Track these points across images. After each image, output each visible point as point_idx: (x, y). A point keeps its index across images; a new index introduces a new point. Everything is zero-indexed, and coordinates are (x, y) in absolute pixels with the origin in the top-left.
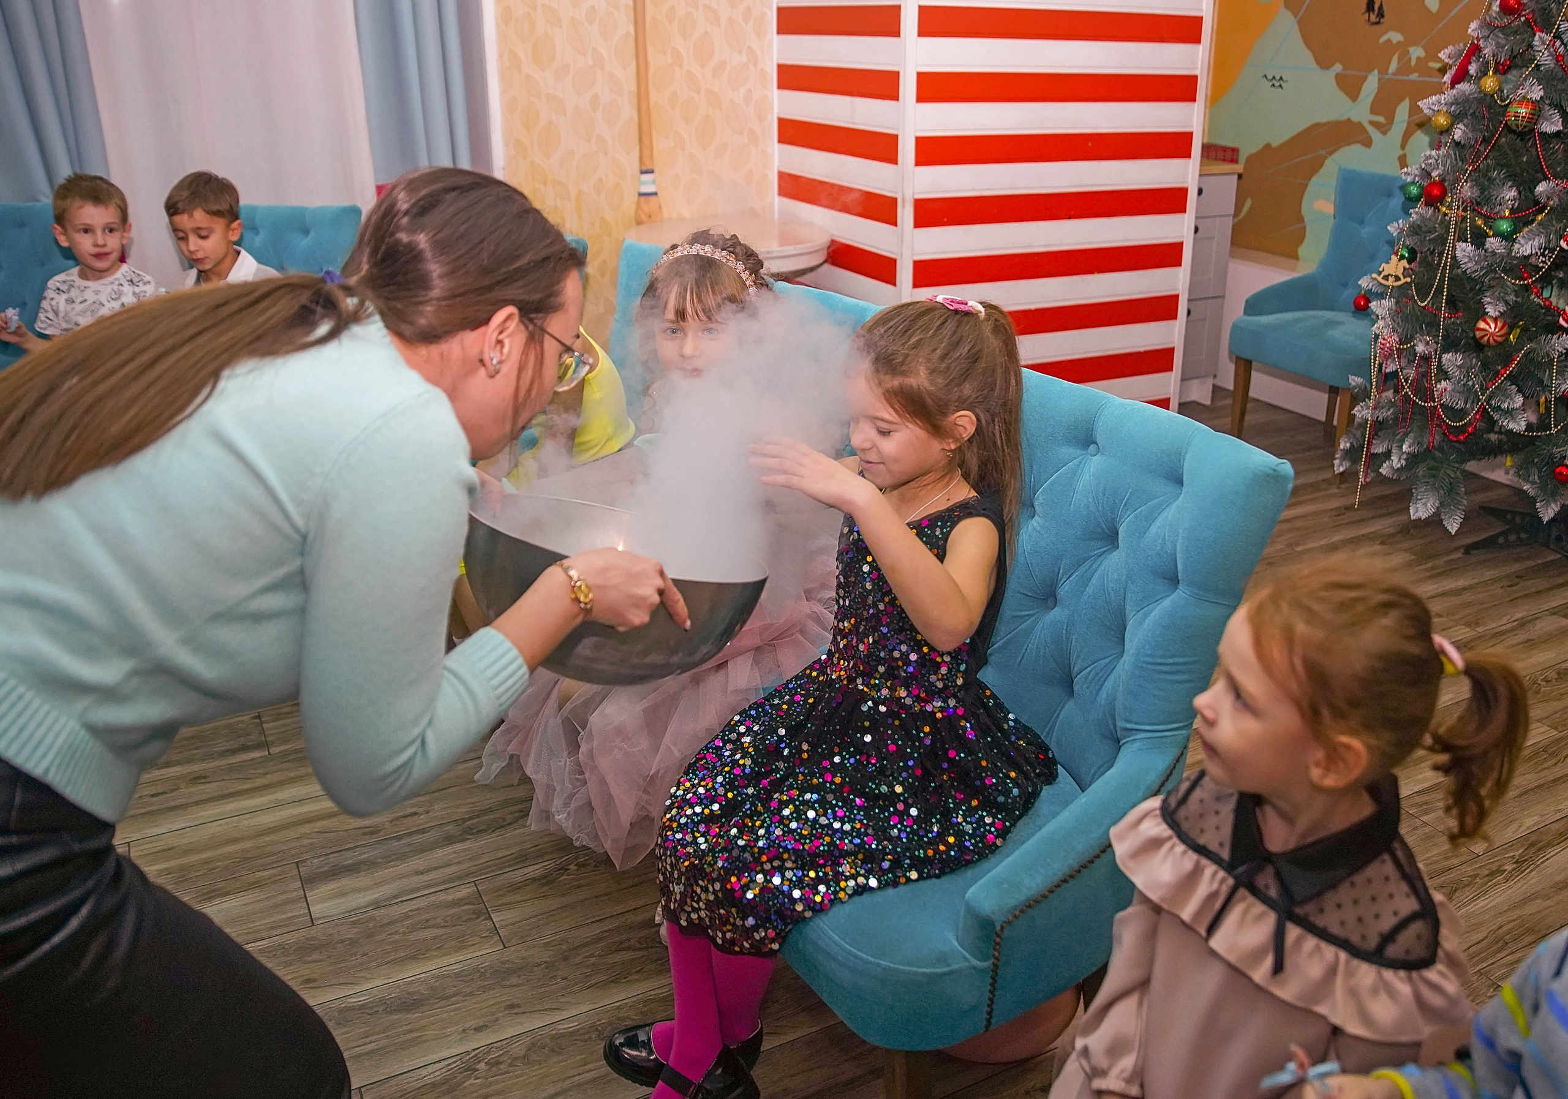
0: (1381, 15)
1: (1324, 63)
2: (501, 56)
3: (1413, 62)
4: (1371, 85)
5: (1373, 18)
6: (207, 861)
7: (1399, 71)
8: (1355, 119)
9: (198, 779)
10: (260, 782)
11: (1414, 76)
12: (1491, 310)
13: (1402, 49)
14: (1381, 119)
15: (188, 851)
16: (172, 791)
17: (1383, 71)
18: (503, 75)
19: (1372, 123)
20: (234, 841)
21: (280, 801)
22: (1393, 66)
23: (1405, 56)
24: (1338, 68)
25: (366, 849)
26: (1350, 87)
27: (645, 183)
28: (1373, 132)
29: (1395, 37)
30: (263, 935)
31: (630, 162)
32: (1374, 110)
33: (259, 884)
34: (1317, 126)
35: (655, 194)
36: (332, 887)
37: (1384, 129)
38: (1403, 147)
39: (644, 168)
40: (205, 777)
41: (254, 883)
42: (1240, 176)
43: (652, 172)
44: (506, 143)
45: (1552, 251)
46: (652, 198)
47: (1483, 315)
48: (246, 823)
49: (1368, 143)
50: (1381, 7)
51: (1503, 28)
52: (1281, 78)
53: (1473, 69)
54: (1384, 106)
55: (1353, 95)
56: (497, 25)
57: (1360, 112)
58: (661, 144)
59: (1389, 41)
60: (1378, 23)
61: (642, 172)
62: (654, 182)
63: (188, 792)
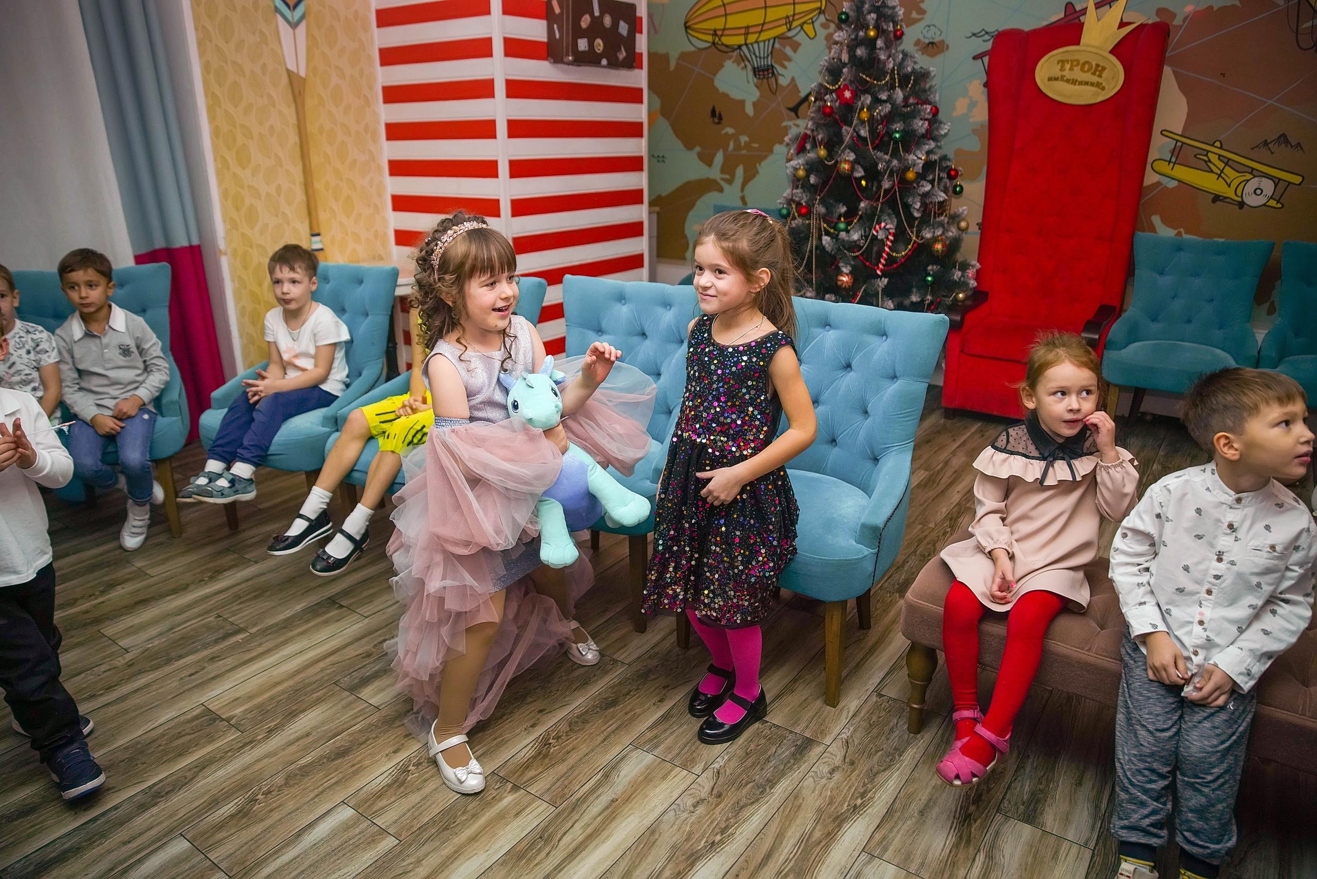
0: (720, 118)
1: (689, 147)
2: (215, 160)
3: (743, 144)
4: (719, 158)
5: (716, 120)
6: (272, 698)
7: (735, 149)
8: (712, 176)
9: (213, 659)
10: (261, 650)
11: (744, 152)
12: (845, 270)
13: (735, 137)
14: (727, 177)
15: (251, 697)
16: (202, 670)
17: (725, 149)
18: (219, 173)
19: (722, 179)
20: (277, 684)
21: (287, 656)
22: (731, 146)
23: (737, 142)
24: (698, 149)
25: (372, 665)
26: (707, 160)
27: (316, 242)
28: (723, 184)
29: (730, 131)
30: (353, 723)
31: (304, 230)
32: (723, 171)
33: (319, 701)
34: (688, 183)
35: (322, 249)
36: (371, 688)
37: (730, 182)
38: (742, 191)
39: (314, 232)
40: (218, 657)
41: (317, 700)
42: (658, 214)
43: (318, 235)
44: (224, 221)
45: (867, 237)
46: (321, 252)
47: (840, 273)
48: (276, 672)
49: (721, 190)
50: (720, 115)
51: (824, 125)
52: (663, 157)
53: (808, 146)
54: (728, 169)
55: (709, 162)
56: (211, 138)
57: (715, 173)
58: (323, 216)
59: (727, 133)
60: (719, 123)
61: (313, 235)
62: (321, 242)
63: (213, 669)
